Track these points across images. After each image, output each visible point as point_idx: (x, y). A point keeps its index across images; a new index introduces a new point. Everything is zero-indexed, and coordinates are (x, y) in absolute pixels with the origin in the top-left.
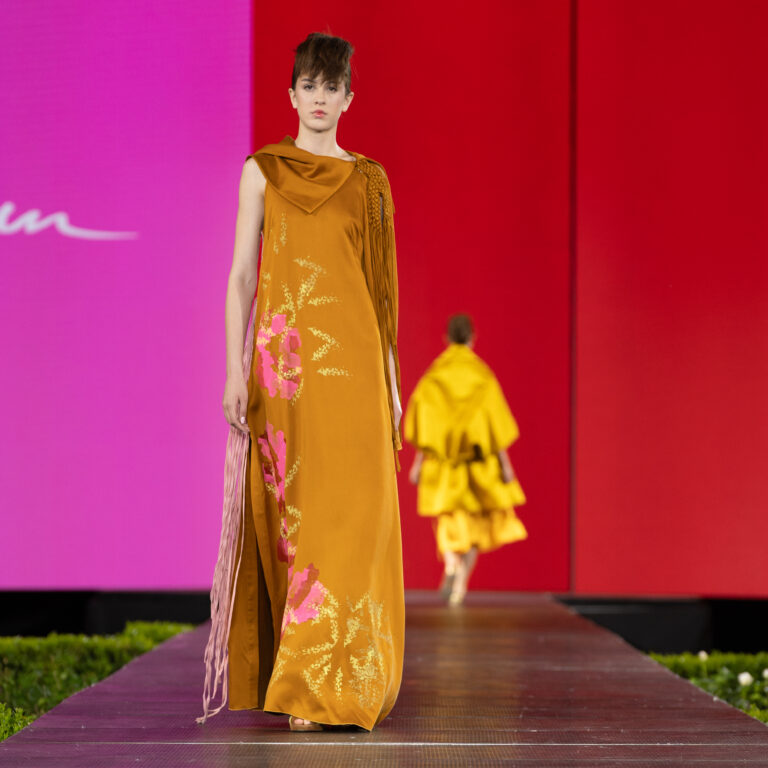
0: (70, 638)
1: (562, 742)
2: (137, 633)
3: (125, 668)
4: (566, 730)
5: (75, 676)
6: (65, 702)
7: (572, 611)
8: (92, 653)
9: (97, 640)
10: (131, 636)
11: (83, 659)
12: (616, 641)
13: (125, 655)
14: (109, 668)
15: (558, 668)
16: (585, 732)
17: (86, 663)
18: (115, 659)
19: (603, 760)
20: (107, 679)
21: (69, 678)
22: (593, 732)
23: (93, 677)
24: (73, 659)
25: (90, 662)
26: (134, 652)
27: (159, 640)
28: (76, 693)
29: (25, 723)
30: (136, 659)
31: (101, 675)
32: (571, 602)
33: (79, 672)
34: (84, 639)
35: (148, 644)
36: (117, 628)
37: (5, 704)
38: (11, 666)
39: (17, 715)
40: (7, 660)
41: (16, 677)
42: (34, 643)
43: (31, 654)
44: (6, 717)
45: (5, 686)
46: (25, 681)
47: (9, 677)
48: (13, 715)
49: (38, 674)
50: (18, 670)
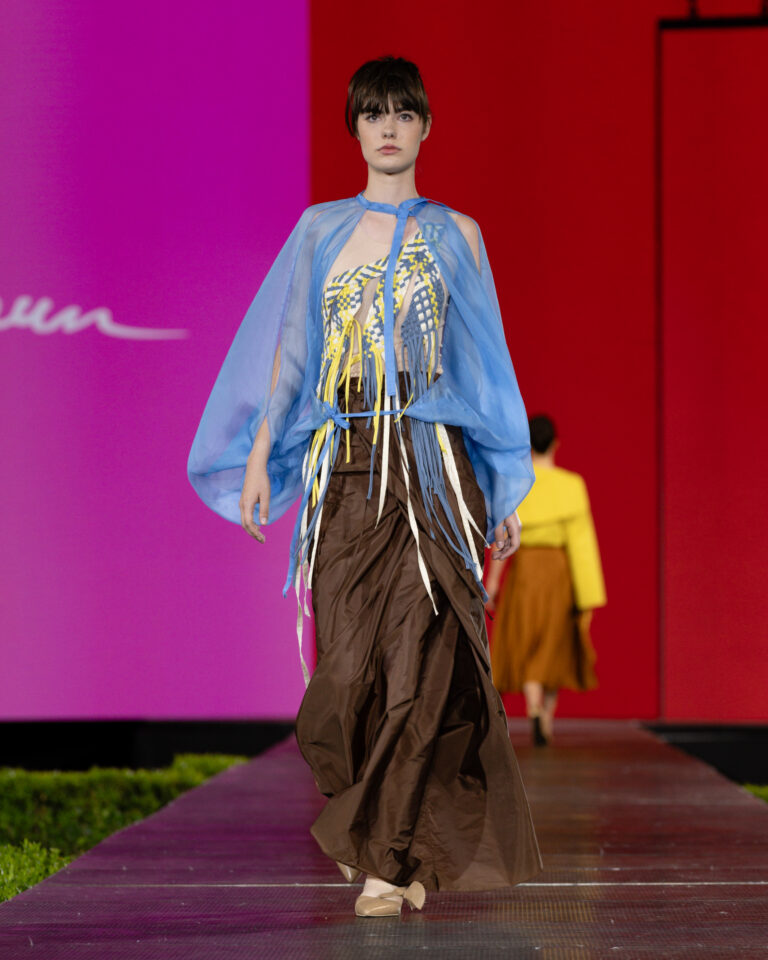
0: (113, 772)
1: (646, 881)
2: (186, 766)
3: (171, 804)
4: (651, 867)
5: (118, 814)
6: (106, 841)
7: (662, 739)
8: (137, 788)
9: (143, 775)
10: (180, 770)
11: (127, 795)
12: (708, 772)
13: (173, 791)
14: (155, 804)
15: (643, 801)
16: (674, 871)
17: (130, 799)
18: (162, 794)
20: (154, 816)
21: (112, 816)
22: (679, 871)
23: (138, 814)
24: (116, 795)
25: (135, 798)
26: (183, 786)
27: (209, 773)
28: (118, 832)
29: (61, 864)
30: (183, 796)
31: (147, 811)
32: (659, 730)
33: (123, 808)
34: (128, 774)
35: (198, 778)
36: (165, 762)
37: (40, 844)
38: (49, 803)
39: (52, 856)
40: (44, 797)
41: (55, 815)
42: (74, 778)
43: (71, 790)
44: (41, 857)
45: (42, 825)
46: (64, 819)
47: (46, 815)
48: (48, 856)
49: (78, 812)
50: (57, 807)
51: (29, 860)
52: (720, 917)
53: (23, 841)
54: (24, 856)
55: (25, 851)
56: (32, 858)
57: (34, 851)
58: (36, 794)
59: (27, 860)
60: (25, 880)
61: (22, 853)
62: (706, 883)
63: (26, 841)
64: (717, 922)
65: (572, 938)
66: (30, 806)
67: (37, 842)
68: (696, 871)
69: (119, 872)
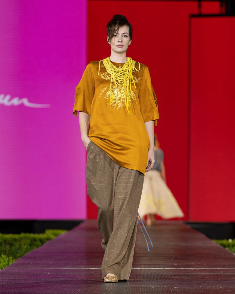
0: (28, 235)
1: (185, 268)
2: (49, 233)
3: (45, 245)
4: (186, 264)
5: (29, 247)
6: (26, 255)
7: (189, 227)
8: (35, 240)
9: (37, 236)
10: (47, 234)
11: (32, 241)
12: (202, 236)
13: (45, 240)
14: (40, 244)
16: (192, 265)
18: (42, 241)
19: (198, 274)
20: (40, 248)
21: (27, 248)
22: (194, 265)
23: (35, 247)
24: (28, 241)
25: (34, 243)
26: (48, 239)
27: (56, 235)
28: (29, 252)
29: (13, 262)
30: (48, 242)
31: (37, 246)
32: (188, 224)
33: (31, 245)
34: (32, 235)
35: (52, 237)
36: (43, 232)
37: (6, 256)
38: (9, 244)
39: (10, 259)
40: (7, 242)
41: (11, 247)
42: (16, 236)
43: (15, 240)
44: (7, 260)
45: (7, 250)
46: (13, 248)
47: (8, 247)
48: (9, 259)
49: (17, 246)
50: (11, 245)
51: (3, 261)
52: (206, 278)
53: (1, 254)
54: (2, 259)
55: (2, 258)
56: (4, 260)
57: (5, 258)
58: (5, 241)
59: (2, 260)
60: (2, 266)
61: (1, 258)
62: (202, 269)
63: (2, 255)
64: (205, 280)
65: (163, 284)
66: (3, 244)
67: (6, 255)
68: (199, 265)
69: (30, 264)
